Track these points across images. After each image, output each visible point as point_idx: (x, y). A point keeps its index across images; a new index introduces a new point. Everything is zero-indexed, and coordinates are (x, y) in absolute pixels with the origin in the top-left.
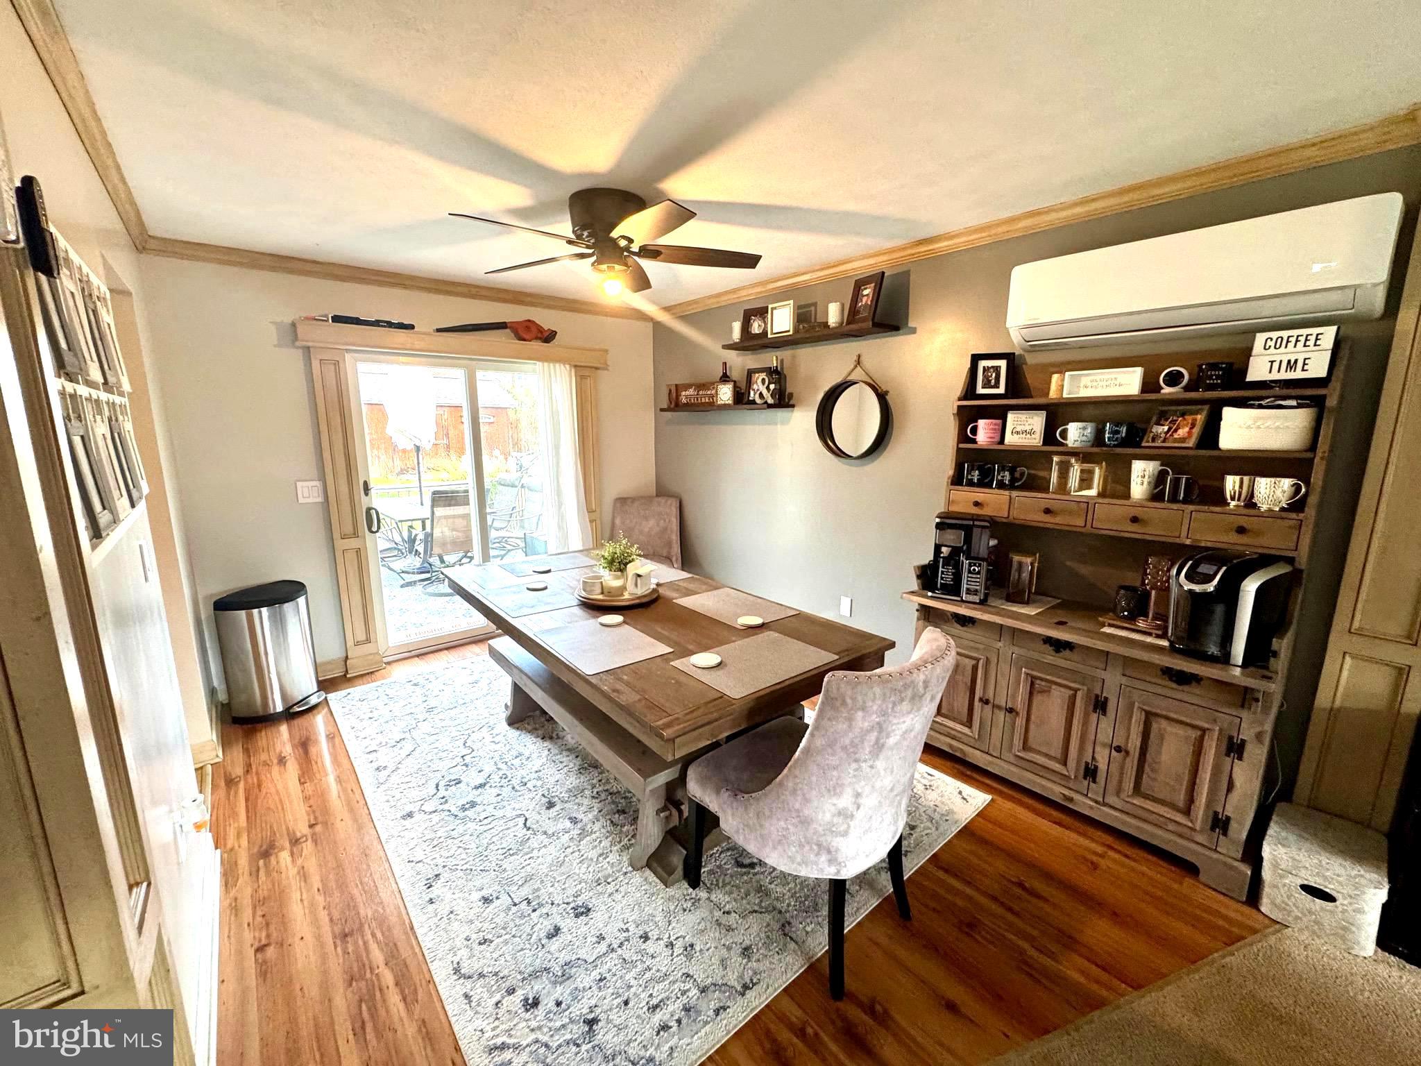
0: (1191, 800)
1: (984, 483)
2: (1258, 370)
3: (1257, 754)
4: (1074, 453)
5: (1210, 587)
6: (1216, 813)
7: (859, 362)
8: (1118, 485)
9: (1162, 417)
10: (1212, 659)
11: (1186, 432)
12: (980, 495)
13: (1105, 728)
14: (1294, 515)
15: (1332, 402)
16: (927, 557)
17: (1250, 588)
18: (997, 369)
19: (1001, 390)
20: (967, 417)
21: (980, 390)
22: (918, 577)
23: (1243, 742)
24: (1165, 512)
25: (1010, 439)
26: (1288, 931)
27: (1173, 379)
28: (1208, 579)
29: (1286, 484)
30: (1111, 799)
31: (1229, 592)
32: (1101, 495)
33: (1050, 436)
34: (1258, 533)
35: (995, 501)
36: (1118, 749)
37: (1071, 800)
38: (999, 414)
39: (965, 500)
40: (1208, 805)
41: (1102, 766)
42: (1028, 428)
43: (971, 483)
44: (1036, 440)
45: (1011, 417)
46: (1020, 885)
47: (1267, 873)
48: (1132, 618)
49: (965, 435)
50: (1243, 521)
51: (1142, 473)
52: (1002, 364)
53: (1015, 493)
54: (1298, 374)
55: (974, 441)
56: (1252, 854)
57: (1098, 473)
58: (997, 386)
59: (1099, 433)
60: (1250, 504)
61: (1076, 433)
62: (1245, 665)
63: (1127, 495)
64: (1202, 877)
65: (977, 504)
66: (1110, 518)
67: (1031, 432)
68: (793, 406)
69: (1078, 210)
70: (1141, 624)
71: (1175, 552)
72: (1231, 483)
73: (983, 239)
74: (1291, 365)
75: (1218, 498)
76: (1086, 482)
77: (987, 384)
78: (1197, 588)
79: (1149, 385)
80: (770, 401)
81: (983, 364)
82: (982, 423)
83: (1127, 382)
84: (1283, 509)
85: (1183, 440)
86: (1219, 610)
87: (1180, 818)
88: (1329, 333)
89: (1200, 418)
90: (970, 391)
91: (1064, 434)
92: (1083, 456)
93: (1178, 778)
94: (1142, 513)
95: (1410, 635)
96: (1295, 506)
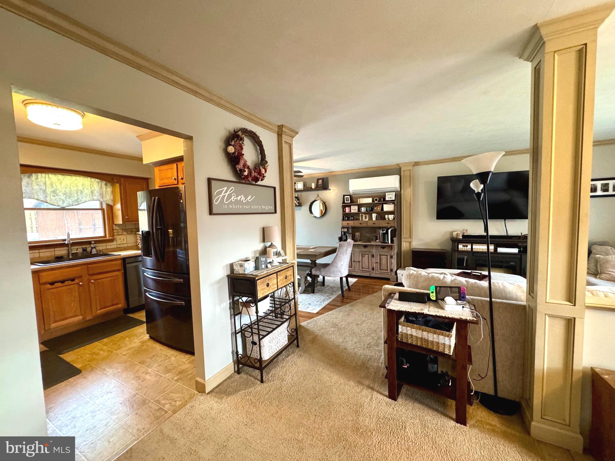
0: (387, 268)
1: (348, 220)
2: (387, 199)
3: (395, 257)
4: (363, 213)
5: (385, 232)
6: (391, 269)
7: (318, 196)
8: (371, 218)
9: (376, 206)
10: (387, 243)
11: (379, 209)
12: (348, 222)
13: (374, 260)
15: (395, 203)
16: (340, 236)
17: (389, 231)
18: (348, 198)
19: (349, 202)
20: (344, 207)
21: (346, 202)
22: (339, 239)
23: (393, 256)
24: (378, 221)
25: (352, 211)
27: (376, 200)
28: (384, 230)
29: (392, 216)
30: (377, 272)
31: (387, 233)
32: (369, 220)
33: (359, 210)
34: (390, 223)
35: (351, 223)
36: (377, 263)
37: (371, 275)
38: (350, 206)
39: (345, 223)
40: (390, 267)
41: (375, 267)
42: (355, 209)
43: (346, 220)
44: (356, 211)
45: (352, 207)
47: (398, 276)
48: (376, 241)
49: (344, 211)
50: (388, 222)
51: (374, 216)
52: (349, 197)
53: (354, 221)
54: (391, 199)
55: (345, 212)
56: (396, 274)
57: (367, 216)
58: (348, 201)
59: (367, 209)
60: (389, 219)
61: (363, 209)
62: (391, 243)
63: (372, 220)
64: (391, 280)
65: (348, 224)
66: (370, 224)
67: (356, 210)
68: (302, 206)
69: (359, 170)
70: (377, 241)
71: (380, 228)
72: (386, 216)
73: (342, 173)
74: (391, 198)
75: (385, 219)
76: (366, 218)
77: (347, 201)
78: (383, 232)
79: (373, 201)
80: (298, 205)
81: (345, 197)
82: (347, 208)
83: (369, 200)
84: (392, 219)
85: (379, 210)
86: (386, 235)
87: (387, 272)
88: (394, 193)
89: (381, 206)
90: (344, 202)
91: (361, 210)
92: (365, 213)
93: (385, 265)
94: (375, 222)
95: (410, 237)
96: (394, 219)
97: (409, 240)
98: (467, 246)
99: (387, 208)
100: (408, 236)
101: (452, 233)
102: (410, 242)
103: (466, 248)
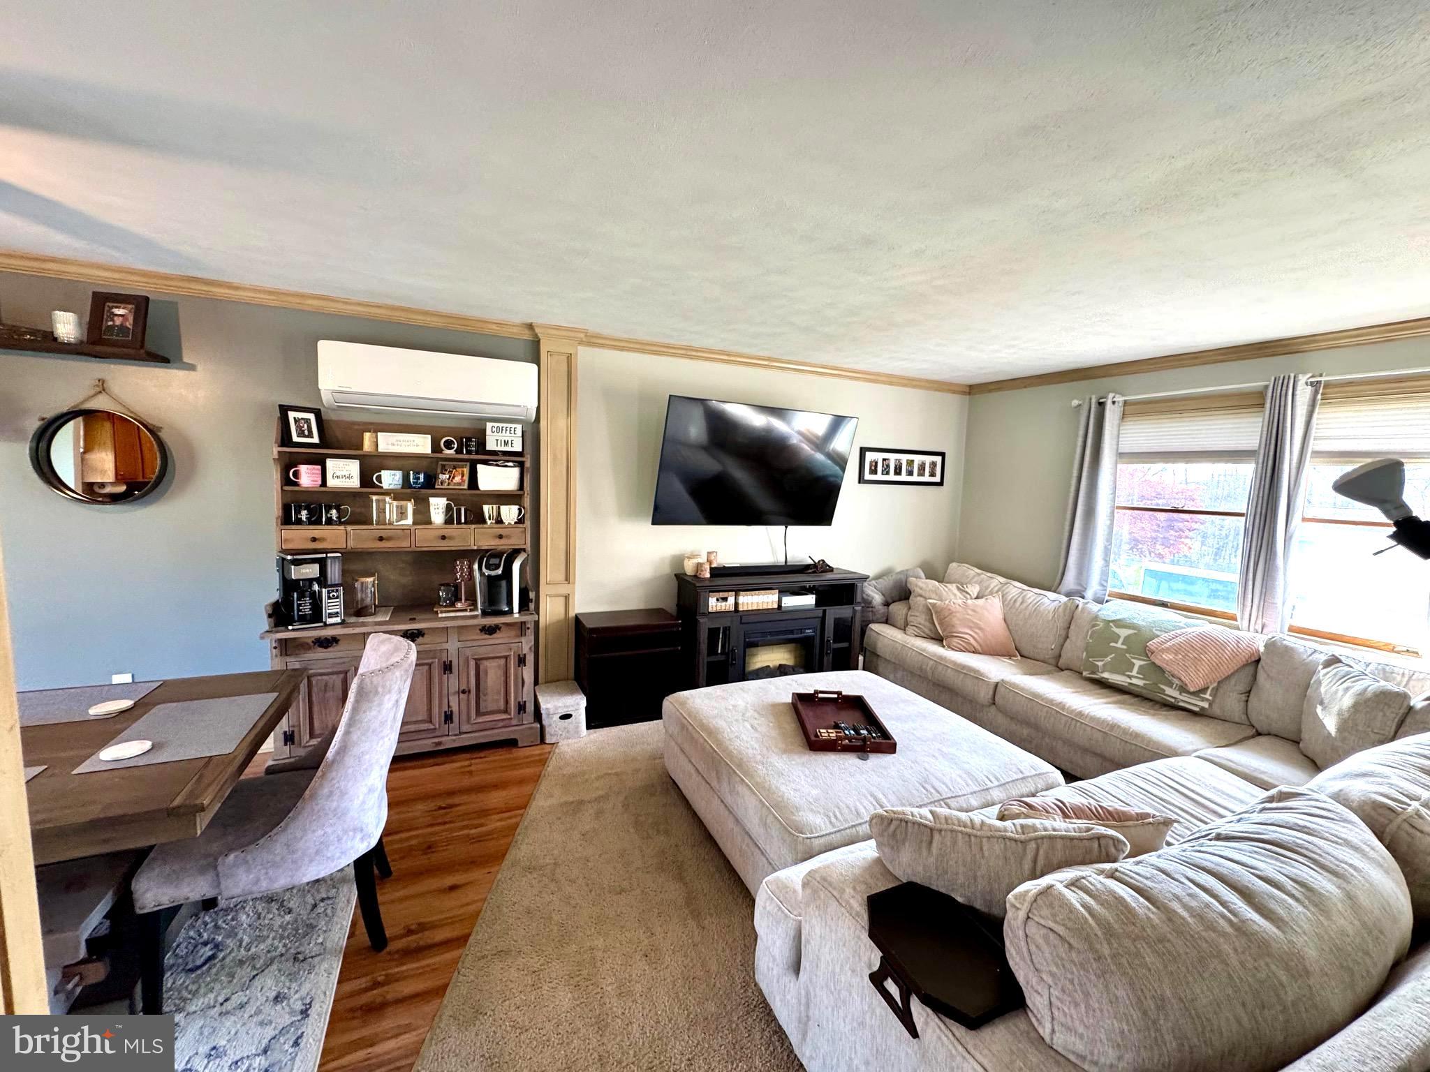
0: (507, 702)
1: (315, 520)
2: (491, 445)
3: (531, 659)
4: (387, 493)
5: (500, 571)
6: (519, 703)
7: (102, 387)
8: (423, 517)
9: (444, 470)
10: (502, 613)
11: (460, 479)
12: (316, 531)
13: (453, 682)
14: (521, 525)
15: (528, 464)
16: (275, 595)
17: (515, 570)
18: (307, 421)
20: (288, 464)
22: (270, 616)
23: (525, 655)
24: (453, 530)
25: (332, 483)
26: (560, 744)
27: (448, 445)
28: (497, 567)
29: (515, 509)
30: (465, 728)
31: (508, 574)
32: (415, 523)
33: (367, 479)
34: (508, 537)
35: (332, 536)
36: (464, 692)
37: (439, 744)
38: (320, 461)
39: (300, 536)
40: (515, 699)
41: (455, 709)
42: (346, 474)
43: (299, 522)
44: (355, 483)
45: (330, 463)
46: (441, 808)
48: (452, 604)
49: (288, 481)
50: (500, 531)
51: (437, 507)
53: (349, 528)
54: (509, 449)
55: (296, 484)
57: (410, 507)
58: (310, 435)
59: (406, 478)
60: (499, 521)
61: (390, 479)
62: (519, 612)
63: (430, 522)
64: (520, 744)
65: (314, 540)
66: (426, 540)
67: (350, 477)
70: (459, 605)
71: (469, 555)
72: (486, 508)
74: (506, 443)
75: (480, 519)
76: (402, 514)
77: (301, 434)
78: (493, 573)
79: (436, 448)
82: (303, 468)
83: (420, 445)
84: (516, 523)
85: (459, 484)
86: (504, 583)
87: (504, 716)
88: (519, 428)
89: (466, 471)
90: (285, 439)
91: (379, 478)
92: (397, 495)
93: (499, 693)
94: (445, 532)
95: (567, 579)
96: (520, 521)
97: (564, 589)
98: (725, 599)
99: (496, 478)
100: (562, 577)
101: (679, 560)
102: (567, 598)
103: (724, 604)
